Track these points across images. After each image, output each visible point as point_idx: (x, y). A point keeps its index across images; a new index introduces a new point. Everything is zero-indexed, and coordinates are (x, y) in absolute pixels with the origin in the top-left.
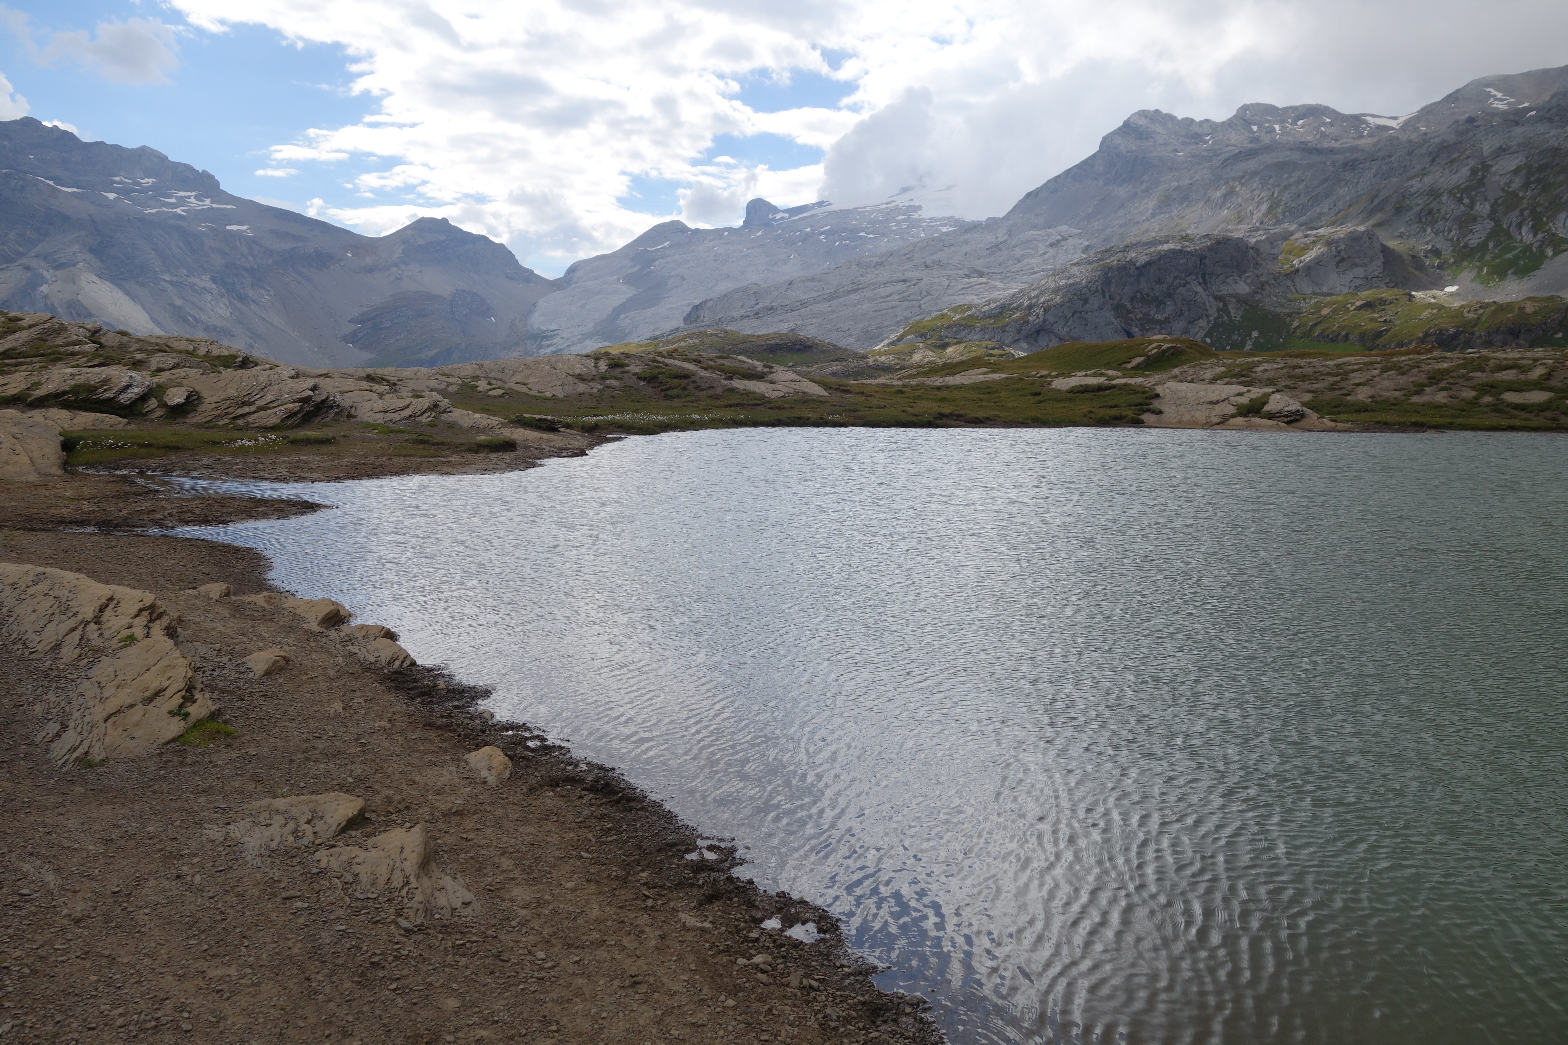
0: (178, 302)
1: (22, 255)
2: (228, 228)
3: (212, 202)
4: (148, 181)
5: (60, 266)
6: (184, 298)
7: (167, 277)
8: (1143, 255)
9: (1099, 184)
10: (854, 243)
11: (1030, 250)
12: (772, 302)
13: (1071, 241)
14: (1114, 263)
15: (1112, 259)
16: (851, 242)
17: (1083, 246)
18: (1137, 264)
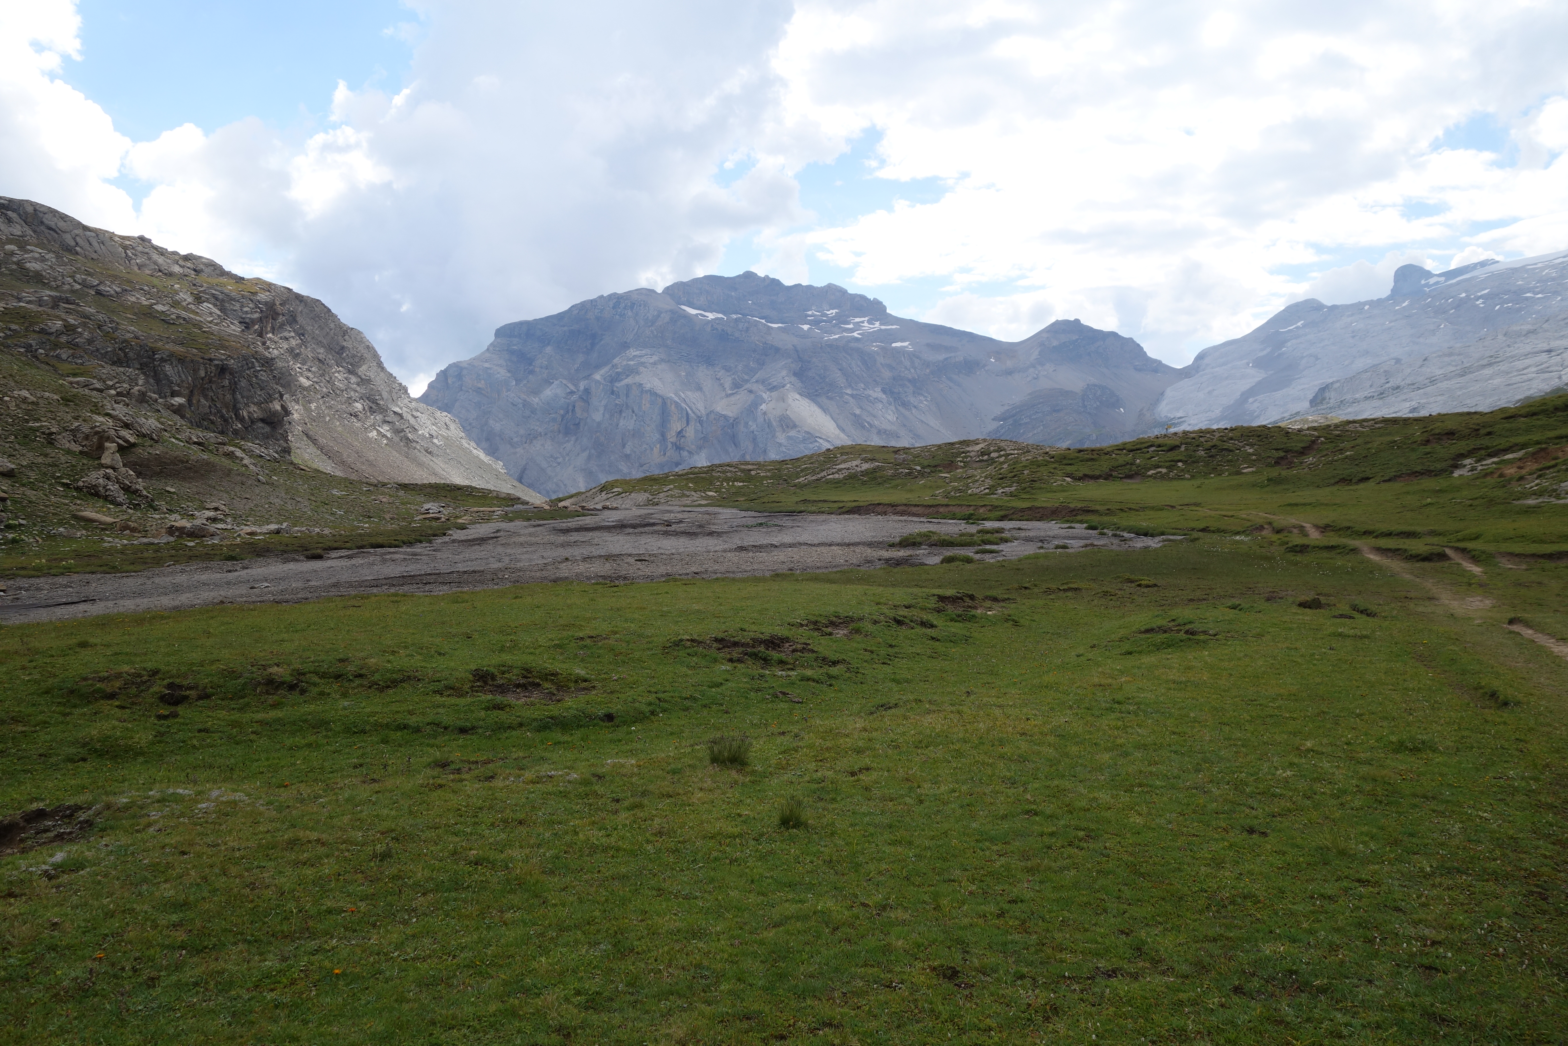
0: (858, 412)
1: (747, 381)
2: (894, 345)
3: (881, 324)
4: (833, 312)
5: (773, 389)
6: (861, 408)
7: (849, 391)
10: (1517, 306)
12: (1403, 380)
16: (1513, 305)
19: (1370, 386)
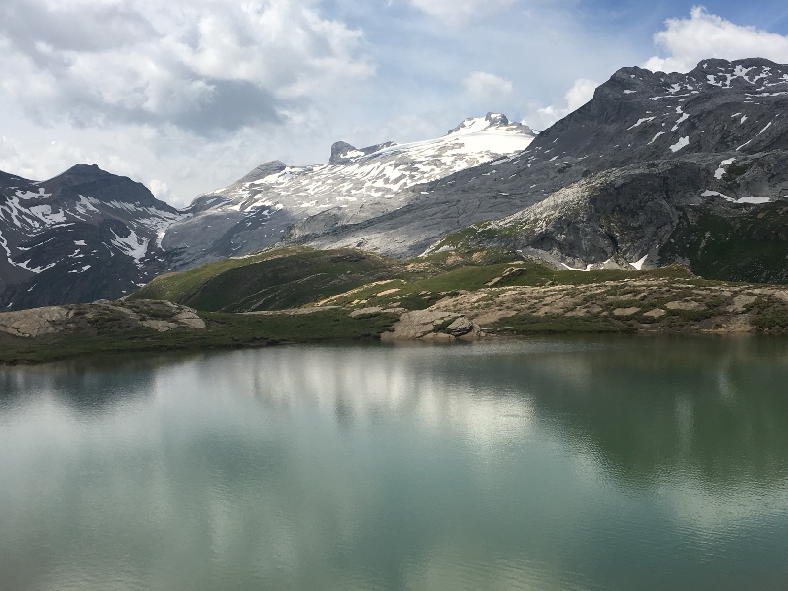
8: (620, 178)
9: (594, 124)
10: (413, 173)
11: (543, 176)
12: (348, 221)
13: (574, 168)
14: (598, 185)
15: (596, 183)
16: (411, 172)
17: (583, 171)
18: (616, 186)
19: (325, 225)
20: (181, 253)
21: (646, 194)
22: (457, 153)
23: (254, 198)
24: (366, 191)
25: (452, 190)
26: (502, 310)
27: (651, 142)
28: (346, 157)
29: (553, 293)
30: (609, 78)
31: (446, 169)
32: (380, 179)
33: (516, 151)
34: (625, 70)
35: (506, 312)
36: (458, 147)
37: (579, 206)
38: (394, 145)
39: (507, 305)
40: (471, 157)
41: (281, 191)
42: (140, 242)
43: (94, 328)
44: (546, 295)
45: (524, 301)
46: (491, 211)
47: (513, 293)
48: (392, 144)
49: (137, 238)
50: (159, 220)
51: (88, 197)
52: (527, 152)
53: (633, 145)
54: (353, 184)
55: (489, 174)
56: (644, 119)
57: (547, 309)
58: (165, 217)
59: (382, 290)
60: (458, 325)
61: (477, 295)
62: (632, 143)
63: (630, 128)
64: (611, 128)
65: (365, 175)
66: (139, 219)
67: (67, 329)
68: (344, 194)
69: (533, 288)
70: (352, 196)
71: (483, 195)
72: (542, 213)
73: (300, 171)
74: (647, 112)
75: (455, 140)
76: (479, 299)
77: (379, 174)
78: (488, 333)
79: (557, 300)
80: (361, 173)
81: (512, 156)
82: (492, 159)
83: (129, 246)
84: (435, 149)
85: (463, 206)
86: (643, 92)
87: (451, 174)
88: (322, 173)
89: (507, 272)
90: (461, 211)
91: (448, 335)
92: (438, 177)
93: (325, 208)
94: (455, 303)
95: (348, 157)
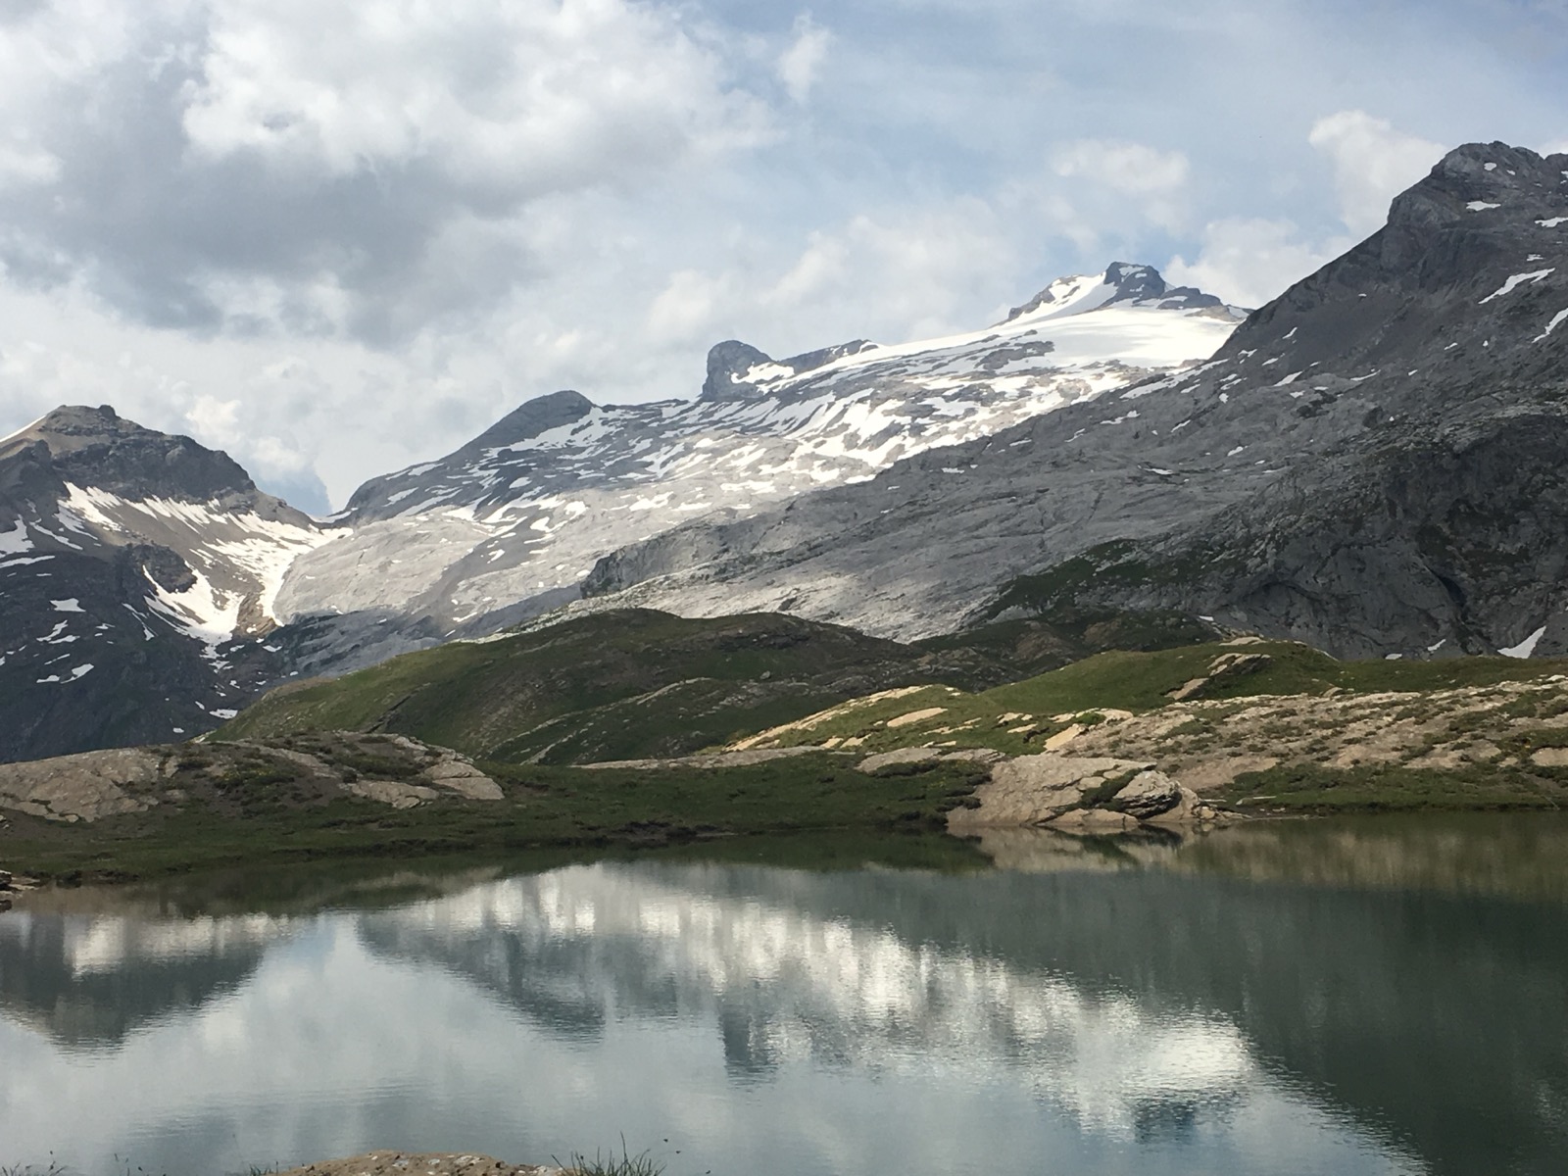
8: (1466, 429)
9: (1392, 290)
10: (920, 421)
11: (1262, 425)
12: (754, 546)
13: (1341, 404)
14: (1410, 447)
15: (1405, 440)
16: (914, 419)
17: (1365, 411)
18: (1456, 448)
19: (694, 556)
20: (323, 630)
21: (1537, 470)
22: (1034, 368)
23: (511, 486)
24: (799, 469)
25: (1024, 463)
26: (1241, 755)
27: (1542, 336)
28: (746, 379)
29: (1368, 711)
30: (1429, 173)
31: (1005, 408)
32: (836, 435)
33: (1186, 363)
34: (1470, 151)
35: (1249, 760)
36: (1035, 352)
37: (1362, 501)
38: (869, 348)
39: (1250, 742)
40: (1071, 377)
41: (579, 469)
42: (220, 602)
43: (232, 800)
44: (1349, 717)
45: (1294, 731)
46: (1128, 516)
47: (1263, 713)
48: (863, 346)
49: (212, 592)
50: (269, 546)
51: (89, 489)
52: (1218, 363)
53: (1497, 342)
54: (764, 450)
55: (1118, 420)
56: (1522, 277)
57: (1356, 751)
58: (283, 538)
59: (898, 713)
60: (1142, 789)
61: (1167, 717)
62: (1494, 339)
63: (1486, 300)
64: (1439, 301)
65: (794, 426)
66: (218, 545)
67: (166, 802)
68: (742, 475)
69: (1313, 701)
70: (761, 480)
71: (1106, 474)
72: (1263, 519)
73: (627, 417)
74: (1531, 258)
75: (1027, 334)
76: (1175, 728)
77: (830, 424)
78: (1219, 809)
79: (1379, 728)
80: (786, 422)
81: (1179, 374)
82: (1125, 383)
83: (190, 614)
84: (975, 358)
85: (1056, 502)
86: (1519, 208)
87: (1019, 421)
88: (685, 422)
89: (1221, 664)
90: (1050, 516)
91: (1118, 816)
92: (986, 431)
93: (693, 511)
94: (1112, 739)
95: (750, 379)
